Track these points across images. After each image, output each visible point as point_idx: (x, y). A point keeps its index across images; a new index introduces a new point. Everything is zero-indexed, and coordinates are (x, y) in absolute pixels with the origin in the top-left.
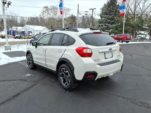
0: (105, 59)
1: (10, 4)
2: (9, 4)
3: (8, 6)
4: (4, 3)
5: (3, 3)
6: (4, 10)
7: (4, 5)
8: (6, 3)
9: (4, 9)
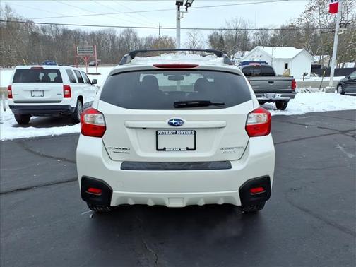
0: (158, 150)
1: (190, 4)
2: (188, 5)
3: (186, 9)
4: (179, 4)
5: (177, 3)
6: (179, 19)
7: (179, 8)
8: (182, 4)
9: (179, 16)
